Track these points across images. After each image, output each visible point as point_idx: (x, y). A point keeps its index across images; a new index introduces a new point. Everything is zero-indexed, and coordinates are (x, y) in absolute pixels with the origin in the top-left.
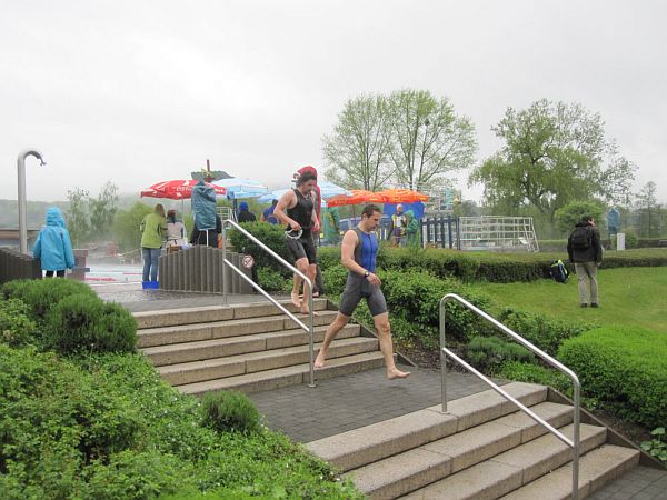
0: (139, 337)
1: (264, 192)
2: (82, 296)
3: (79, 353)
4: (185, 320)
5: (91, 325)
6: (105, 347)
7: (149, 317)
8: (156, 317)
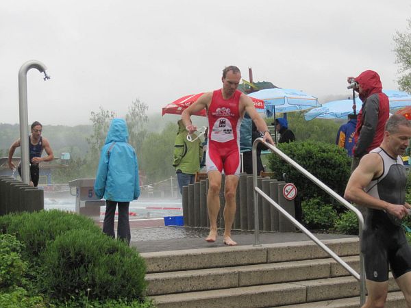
0: (148, 282)
1: (314, 103)
2: (82, 232)
3: (77, 299)
4: (205, 262)
5: (91, 266)
6: (107, 293)
7: (162, 258)
8: (170, 258)
